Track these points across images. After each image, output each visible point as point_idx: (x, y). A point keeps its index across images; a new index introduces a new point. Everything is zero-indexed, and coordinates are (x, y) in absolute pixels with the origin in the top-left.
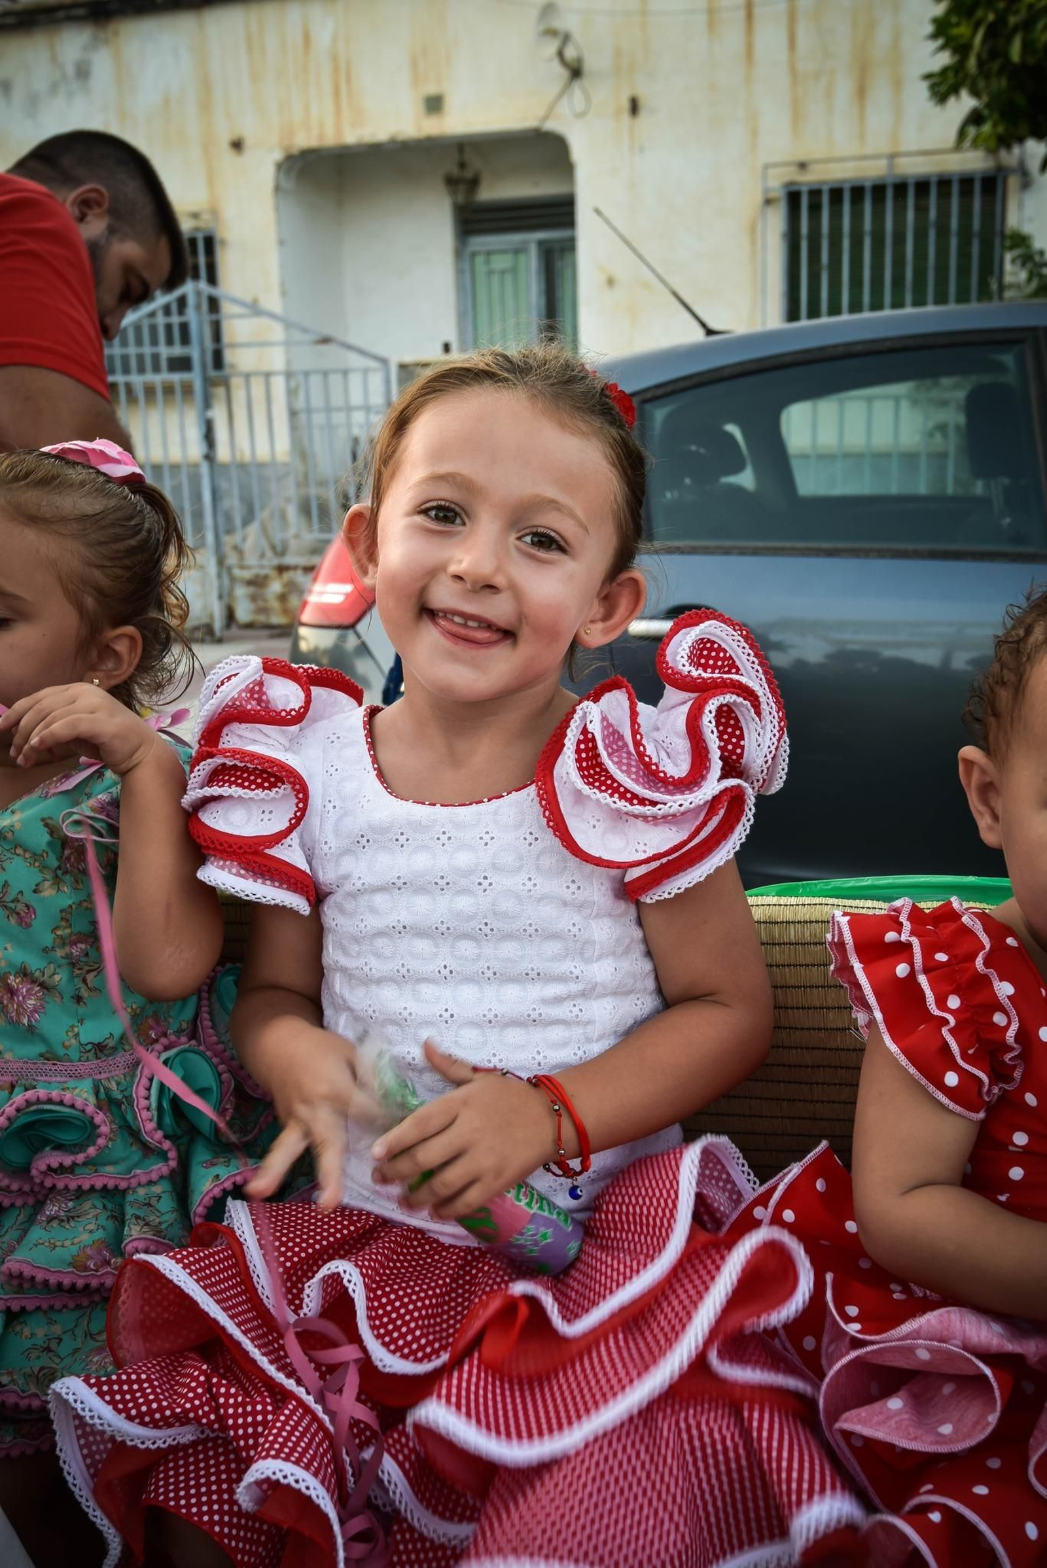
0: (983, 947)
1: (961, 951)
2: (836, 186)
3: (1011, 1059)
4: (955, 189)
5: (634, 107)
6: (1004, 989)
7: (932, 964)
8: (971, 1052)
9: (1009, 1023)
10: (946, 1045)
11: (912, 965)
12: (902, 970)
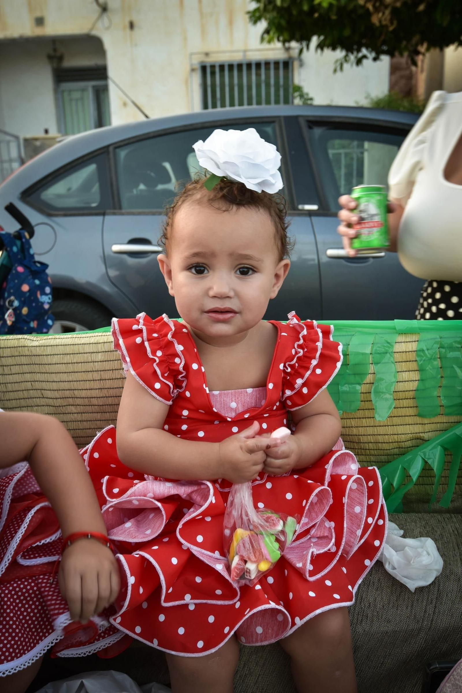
0: (172, 330)
1: (163, 332)
2: (222, 64)
3: (182, 377)
4: (272, 66)
5: (132, 26)
6: (179, 348)
7: (151, 338)
8: (166, 375)
9: (181, 362)
10: (155, 372)
11: (142, 338)
12: (138, 340)
